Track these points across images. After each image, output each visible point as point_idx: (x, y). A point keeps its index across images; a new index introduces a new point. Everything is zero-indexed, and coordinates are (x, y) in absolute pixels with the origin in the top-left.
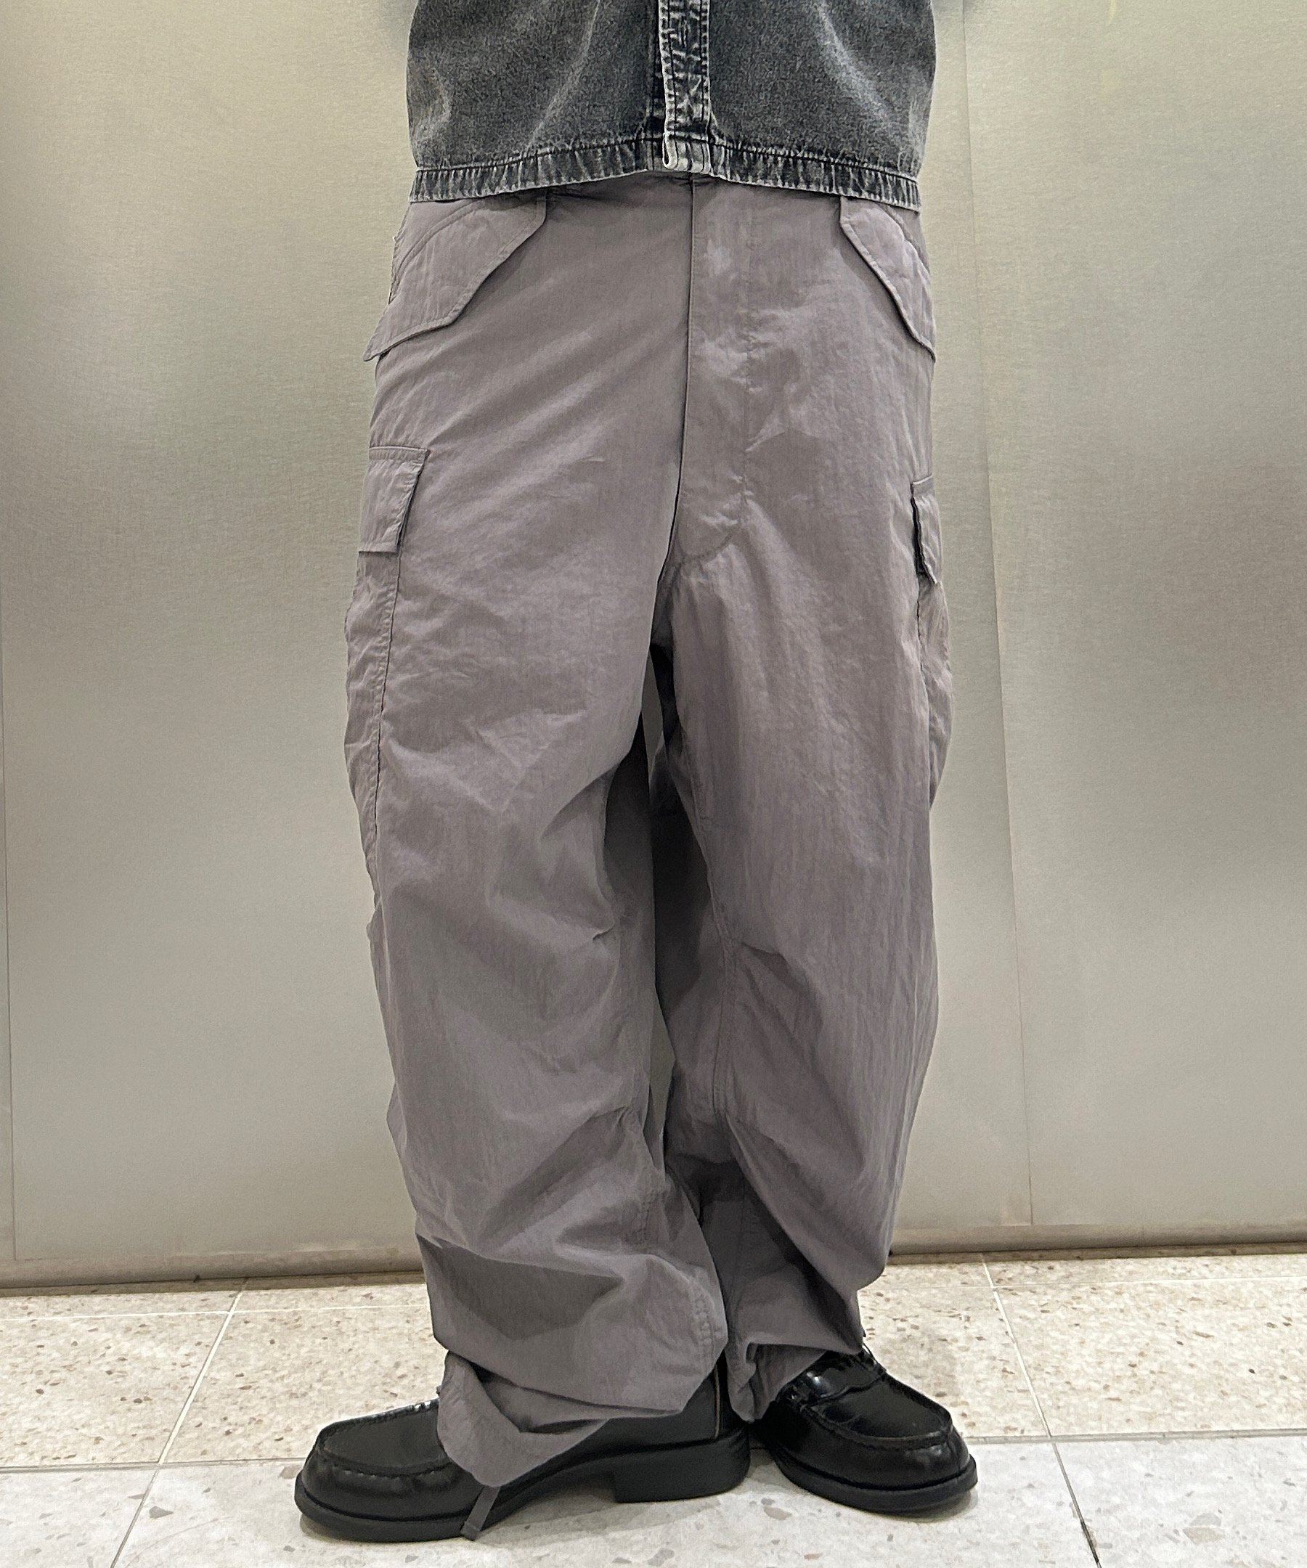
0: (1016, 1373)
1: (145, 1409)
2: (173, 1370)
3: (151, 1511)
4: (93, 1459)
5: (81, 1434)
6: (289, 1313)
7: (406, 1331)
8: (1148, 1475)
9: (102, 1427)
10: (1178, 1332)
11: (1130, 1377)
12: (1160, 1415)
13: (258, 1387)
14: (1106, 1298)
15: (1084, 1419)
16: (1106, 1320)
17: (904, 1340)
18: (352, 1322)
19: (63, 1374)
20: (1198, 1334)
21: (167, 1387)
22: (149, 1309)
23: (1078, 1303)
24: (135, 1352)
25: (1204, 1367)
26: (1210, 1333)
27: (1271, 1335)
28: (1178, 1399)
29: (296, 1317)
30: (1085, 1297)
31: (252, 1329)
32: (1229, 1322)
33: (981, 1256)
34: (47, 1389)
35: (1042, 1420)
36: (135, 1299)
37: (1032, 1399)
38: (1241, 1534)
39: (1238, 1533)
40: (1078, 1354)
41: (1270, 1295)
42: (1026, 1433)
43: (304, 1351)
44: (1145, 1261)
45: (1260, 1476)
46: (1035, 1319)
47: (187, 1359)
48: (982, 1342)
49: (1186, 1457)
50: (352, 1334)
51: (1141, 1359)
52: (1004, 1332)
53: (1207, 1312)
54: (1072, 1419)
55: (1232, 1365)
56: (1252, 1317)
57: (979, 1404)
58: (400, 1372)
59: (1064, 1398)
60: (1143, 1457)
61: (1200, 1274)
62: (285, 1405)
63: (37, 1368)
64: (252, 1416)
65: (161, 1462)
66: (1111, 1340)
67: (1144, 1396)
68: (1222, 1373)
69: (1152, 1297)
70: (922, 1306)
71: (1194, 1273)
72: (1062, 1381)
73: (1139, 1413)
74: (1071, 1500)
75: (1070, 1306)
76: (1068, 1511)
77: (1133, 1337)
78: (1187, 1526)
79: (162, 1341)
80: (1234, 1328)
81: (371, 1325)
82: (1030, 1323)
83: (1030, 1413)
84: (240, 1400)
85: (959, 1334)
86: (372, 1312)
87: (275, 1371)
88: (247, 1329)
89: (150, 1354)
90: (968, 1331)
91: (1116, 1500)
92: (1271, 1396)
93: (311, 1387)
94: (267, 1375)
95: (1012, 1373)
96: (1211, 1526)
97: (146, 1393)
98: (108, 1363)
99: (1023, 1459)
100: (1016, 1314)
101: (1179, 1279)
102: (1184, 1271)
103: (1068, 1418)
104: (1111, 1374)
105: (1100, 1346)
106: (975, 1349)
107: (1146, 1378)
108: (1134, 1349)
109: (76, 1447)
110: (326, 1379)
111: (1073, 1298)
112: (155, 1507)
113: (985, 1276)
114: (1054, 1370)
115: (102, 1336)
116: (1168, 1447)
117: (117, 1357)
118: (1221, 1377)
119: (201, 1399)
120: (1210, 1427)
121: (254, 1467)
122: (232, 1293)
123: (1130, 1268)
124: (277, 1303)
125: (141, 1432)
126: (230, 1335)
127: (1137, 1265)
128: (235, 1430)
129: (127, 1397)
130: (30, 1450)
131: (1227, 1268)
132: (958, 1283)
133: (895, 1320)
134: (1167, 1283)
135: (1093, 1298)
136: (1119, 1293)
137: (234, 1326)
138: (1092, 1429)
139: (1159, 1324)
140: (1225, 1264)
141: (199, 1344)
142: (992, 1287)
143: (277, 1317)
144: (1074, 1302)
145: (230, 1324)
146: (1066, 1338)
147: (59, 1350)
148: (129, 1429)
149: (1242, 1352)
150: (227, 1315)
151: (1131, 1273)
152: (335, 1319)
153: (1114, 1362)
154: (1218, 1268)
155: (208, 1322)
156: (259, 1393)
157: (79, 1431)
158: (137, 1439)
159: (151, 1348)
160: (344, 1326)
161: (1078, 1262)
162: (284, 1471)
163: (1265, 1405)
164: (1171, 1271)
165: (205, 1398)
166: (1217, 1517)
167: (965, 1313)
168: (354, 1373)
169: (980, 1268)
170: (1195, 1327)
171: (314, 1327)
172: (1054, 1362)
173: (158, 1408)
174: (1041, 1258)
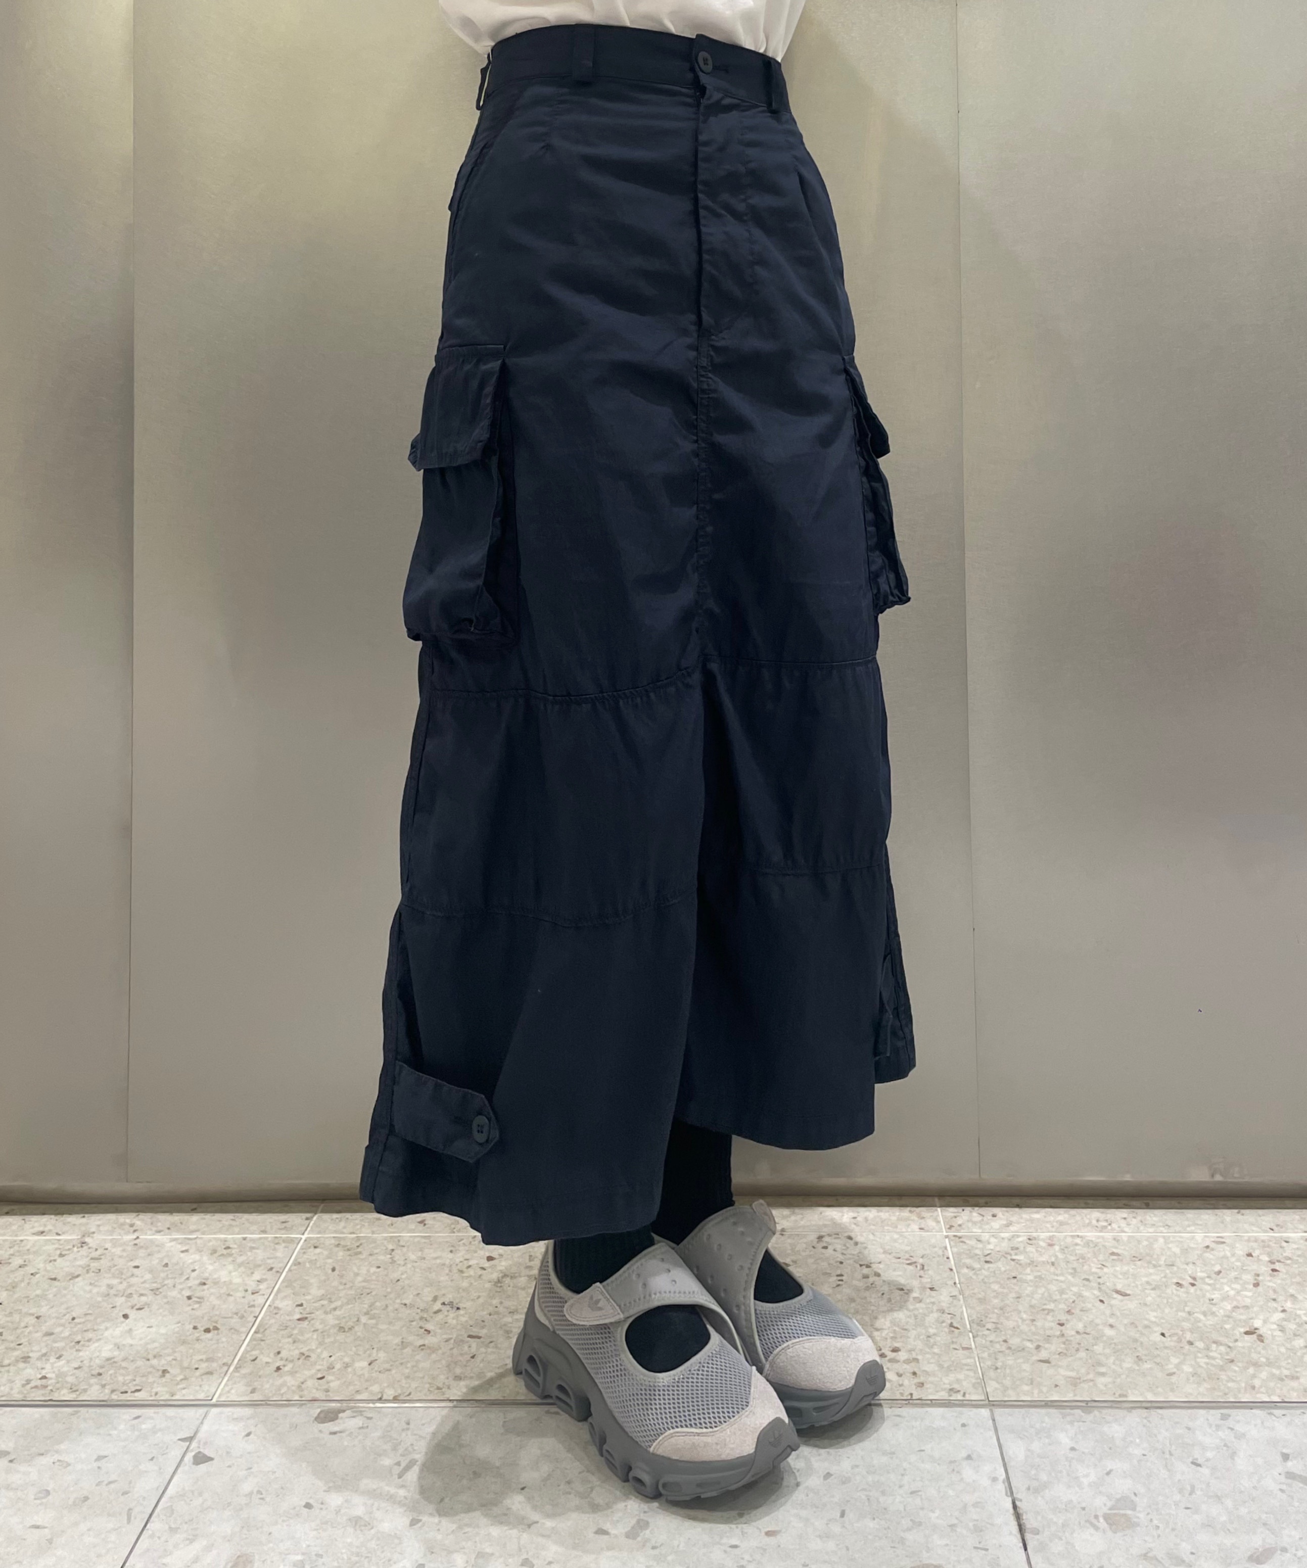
0: (962, 1330)
1: (211, 1340)
2: (244, 1297)
3: (195, 1457)
4: (156, 1394)
5: (152, 1366)
6: (353, 1239)
7: (447, 1262)
8: (1073, 1449)
9: (170, 1358)
10: (1099, 1288)
11: (1058, 1337)
12: (1084, 1381)
13: (313, 1319)
14: (1039, 1249)
15: (1018, 1383)
16: (1039, 1274)
17: (867, 1288)
18: (405, 1249)
19: (150, 1298)
20: (1118, 1292)
21: (235, 1316)
22: (237, 1230)
23: (1016, 1254)
24: (215, 1276)
25: (1123, 1330)
26: (1128, 1292)
27: (1178, 1296)
28: (1100, 1364)
29: (358, 1244)
30: (1022, 1249)
31: (319, 1254)
32: (1144, 1279)
33: (936, 1199)
34: (132, 1314)
35: (982, 1383)
36: (226, 1219)
37: (974, 1358)
38: (1155, 1522)
39: (1151, 1520)
40: (1014, 1310)
41: (1177, 1250)
42: (968, 1397)
43: (360, 1279)
44: (1073, 1212)
45: (1171, 1454)
46: (980, 1270)
47: (258, 1285)
48: (933, 1293)
49: (1106, 1429)
50: (402, 1263)
51: (1069, 1317)
52: (951, 1283)
53: (1125, 1268)
54: (1008, 1382)
55: (1146, 1327)
56: (1162, 1275)
57: (929, 1363)
58: (437, 1306)
59: (1001, 1357)
60: (1068, 1426)
61: (1119, 1227)
62: (332, 1339)
63: (129, 1291)
64: (302, 1351)
65: (214, 1400)
66: (1043, 1294)
67: (1070, 1359)
68: (1137, 1335)
69: (1080, 1250)
70: (885, 1252)
71: (1114, 1226)
72: (1001, 1340)
73: (1067, 1378)
74: (1004, 1476)
75: (1009, 1257)
76: (1001, 1487)
77: (1062, 1292)
78: (1105, 1510)
79: (240, 1265)
80: (1148, 1287)
81: (420, 1254)
82: (975, 1274)
83: (971, 1374)
84: (295, 1332)
85: (915, 1283)
86: (423, 1240)
87: (331, 1302)
88: (315, 1254)
89: (227, 1279)
90: (922, 1279)
91: (1044, 1477)
92: (1180, 1363)
93: (358, 1321)
94: (323, 1306)
95: (957, 1328)
96: (1129, 1512)
97: (216, 1322)
98: (190, 1287)
99: (964, 1425)
100: (964, 1264)
101: (1101, 1231)
102: (1105, 1224)
103: (1004, 1381)
104: (1041, 1332)
105: (1034, 1302)
106: (928, 1301)
107: (1072, 1338)
108: (1062, 1306)
109: (144, 1379)
110: (372, 1312)
111: (1012, 1249)
112: (200, 1452)
113: (938, 1222)
114: (994, 1326)
115: (189, 1258)
116: (1090, 1417)
117: (197, 1282)
118: (1136, 1341)
119: (262, 1330)
120: (1126, 1396)
121: (295, 1410)
122: (308, 1215)
123: (1060, 1218)
124: (345, 1228)
125: (203, 1366)
126: (300, 1260)
127: (1066, 1216)
128: (284, 1366)
129: (199, 1326)
130: (104, 1382)
131: (1141, 1222)
132: (915, 1227)
133: (861, 1265)
134: (1091, 1235)
135: (1030, 1249)
136: (1051, 1245)
137: (304, 1251)
138: (1025, 1394)
139: (1085, 1279)
140: (1139, 1218)
141: (271, 1269)
142: (945, 1234)
143: (342, 1243)
144: (1012, 1252)
145: (302, 1249)
146: (1005, 1291)
147: (151, 1272)
148: (193, 1361)
149: (1155, 1314)
150: (301, 1239)
151: (1061, 1223)
152: (390, 1247)
153: (1045, 1319)
154: (1134, 1221)
155: (283, 1245)
156: (313, 1325)
157: (150, 1362)
158: (198, 1373)
159: (230, 1272)
160: (398, 1252)
161: (1017, 1210)
162: (319, 1414)
163: (1174, 1373)
164: (1094, 1222)
165: (266, 1329)
166: (1132, 1501)
167: (921, 1261)
168: (397, 1306)
169: (935, 1214)
170: (1115, 1285)
171: (371, 1255)
172: (993, 1317)
173: (224, 1339)
174: (987, 1205)
